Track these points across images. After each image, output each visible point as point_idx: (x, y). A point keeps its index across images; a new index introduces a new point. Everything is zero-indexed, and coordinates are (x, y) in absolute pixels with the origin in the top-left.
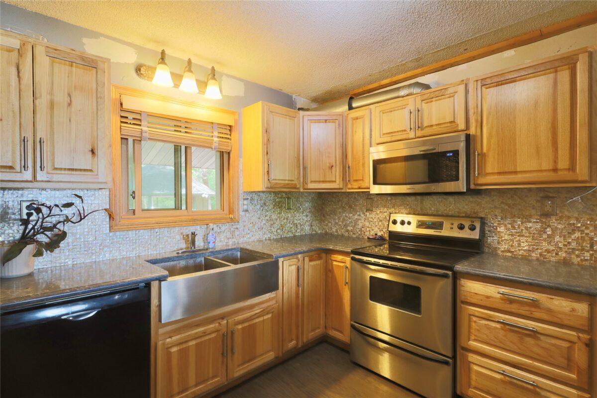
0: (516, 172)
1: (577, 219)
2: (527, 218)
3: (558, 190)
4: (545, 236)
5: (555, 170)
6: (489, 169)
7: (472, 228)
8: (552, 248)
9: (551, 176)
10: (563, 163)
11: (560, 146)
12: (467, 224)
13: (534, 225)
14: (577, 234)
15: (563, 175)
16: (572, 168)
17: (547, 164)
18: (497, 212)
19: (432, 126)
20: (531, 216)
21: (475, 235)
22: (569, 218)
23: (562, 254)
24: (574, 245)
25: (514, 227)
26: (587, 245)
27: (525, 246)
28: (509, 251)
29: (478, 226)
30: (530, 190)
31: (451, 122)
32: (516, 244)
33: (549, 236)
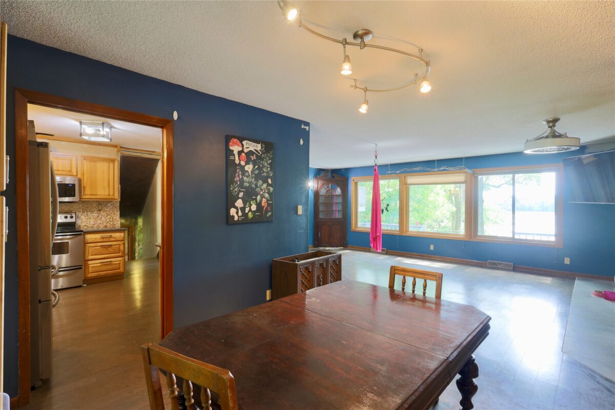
0: (96, 195)
1: (109, 211)
2: (93, 212)
3: (103, 202)
4: (99, 218)
5: (109, 195)
6: (86, 193)
7: (72, 217)
8: (101, 222)
9: (107, 197)
10: (111, 193)
11: (110, 186)
12: (69, 216)
13: (95, 215)
14: (109, 216)
15: (111, 197)
16: (114, 195)
17: (107, 193)
18: (81, 210)
19: (59, 170)
20: (94, 211)
21: (73, 220)
22: (106, 211)
23: (105, 224)
24: (108, 220)
25: (87, 216)
26: (111, 220)
27: (92, 223)
28: (86, 226)
29: (74, 215)
30: (94, 201)
31: (69, 171)
32: (88, 223)
33: (100, 218)
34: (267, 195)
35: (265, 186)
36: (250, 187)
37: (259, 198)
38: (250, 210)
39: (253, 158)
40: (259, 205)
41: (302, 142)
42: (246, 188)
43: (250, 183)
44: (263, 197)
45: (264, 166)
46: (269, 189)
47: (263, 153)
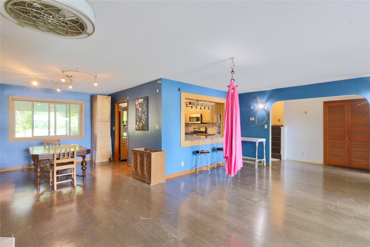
34: (145, 120)
35: (144, 115)
36: (140, 117)
37: (142, 121)
38: (140, 126)
39: (141, 105)
40: (142, 124)
41: (158, 91)
42: (139, 117)
43: (140, 115)
44: (144, 120)
45: (144, 107)
46: (145, 117)
47: (143, 102)
